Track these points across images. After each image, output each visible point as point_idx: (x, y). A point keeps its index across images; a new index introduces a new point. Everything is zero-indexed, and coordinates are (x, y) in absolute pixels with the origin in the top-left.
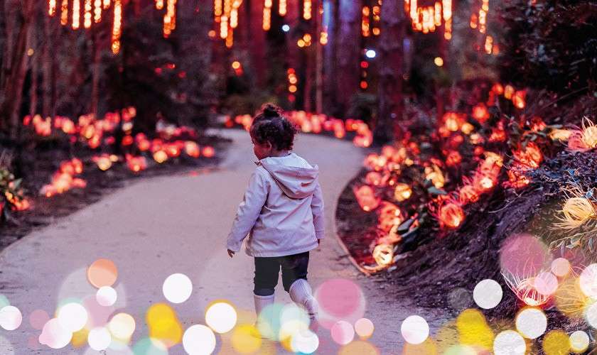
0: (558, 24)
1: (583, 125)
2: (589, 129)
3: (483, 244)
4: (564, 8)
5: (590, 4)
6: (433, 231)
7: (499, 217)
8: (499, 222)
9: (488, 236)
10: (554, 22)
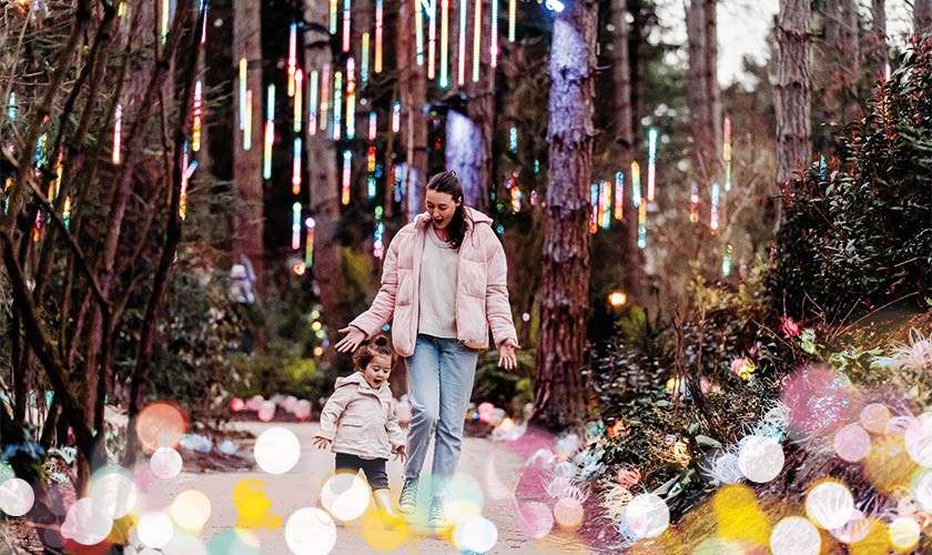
0: (875, 207)
1: (911, 340)
2: (918, 344)
3: (780, 493)
4: (884, 182)
5: (918, 177)
6: (704, 494)
7: (800, 459)
8: (799, 465)
9: (786, 484)
10: (870, 205)
